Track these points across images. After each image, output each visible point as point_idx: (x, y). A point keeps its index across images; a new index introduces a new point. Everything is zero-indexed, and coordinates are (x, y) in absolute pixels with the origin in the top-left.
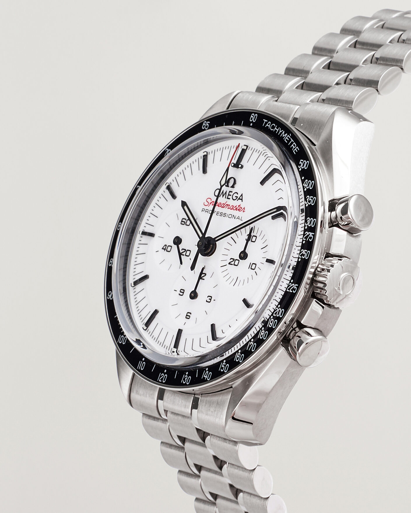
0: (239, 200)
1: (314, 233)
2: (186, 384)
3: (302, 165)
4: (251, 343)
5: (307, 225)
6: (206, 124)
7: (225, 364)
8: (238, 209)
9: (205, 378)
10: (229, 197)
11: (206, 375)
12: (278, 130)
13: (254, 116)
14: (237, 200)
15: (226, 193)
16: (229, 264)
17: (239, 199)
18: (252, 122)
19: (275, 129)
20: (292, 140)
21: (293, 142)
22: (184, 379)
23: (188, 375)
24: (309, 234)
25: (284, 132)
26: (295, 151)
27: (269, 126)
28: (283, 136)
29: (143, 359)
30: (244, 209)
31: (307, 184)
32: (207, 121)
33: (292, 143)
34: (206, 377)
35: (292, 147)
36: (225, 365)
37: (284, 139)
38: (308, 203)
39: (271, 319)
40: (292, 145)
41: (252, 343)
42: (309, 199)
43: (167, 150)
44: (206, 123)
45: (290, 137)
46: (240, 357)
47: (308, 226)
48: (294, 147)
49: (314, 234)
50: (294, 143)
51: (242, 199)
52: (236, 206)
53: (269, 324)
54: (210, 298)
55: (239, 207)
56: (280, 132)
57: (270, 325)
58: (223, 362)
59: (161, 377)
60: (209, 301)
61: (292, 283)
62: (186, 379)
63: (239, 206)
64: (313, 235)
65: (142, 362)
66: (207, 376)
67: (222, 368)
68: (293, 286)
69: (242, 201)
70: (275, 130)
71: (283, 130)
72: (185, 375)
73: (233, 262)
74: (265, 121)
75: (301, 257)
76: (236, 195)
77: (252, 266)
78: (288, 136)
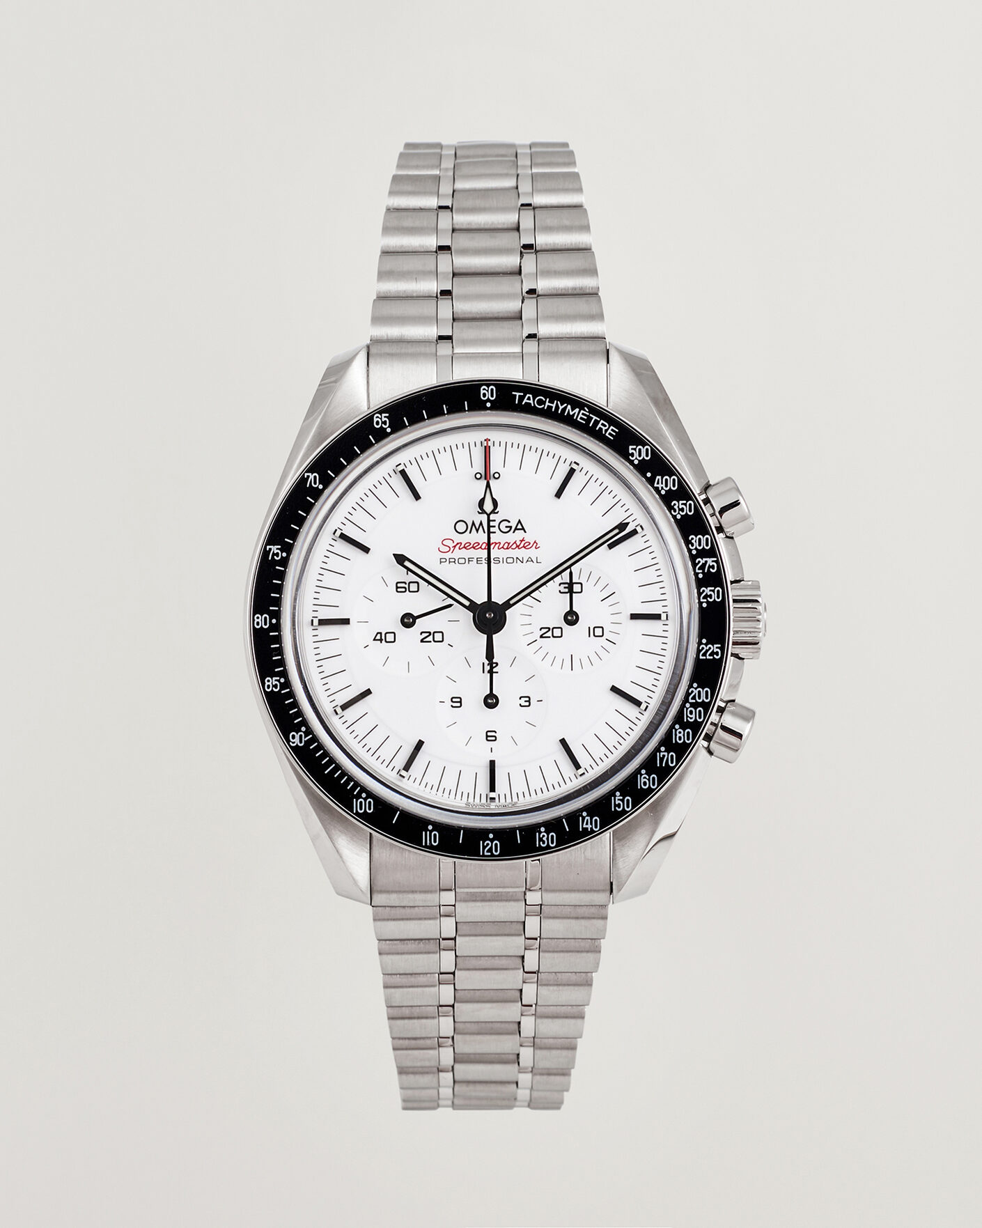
0: (516, 531)
1: (716, 557)
2: (548, 847)
3: (636, 455)
4: (662, 754)
5: (694, 547)
6: (381, 419)
7: (621, 798)
8: (522, 545)
9: (587, 828)
10: (492, 530)
11: (587, 824)
12: (554, 406)
13: (488, 391)
14: (514, 532)
15: (481, 524)
16: (541, 637)
17: (516, 529)
18: (488, 400)
19: (547, 404)
20: (595, 418)
21: (599, 419)
22: (541, 840)
23: (547, 832)
24: (706, 562)
25: (569, 407)
26: (610, 434)
27: (531, 402)
28: (571, 413)
29: (430, 827)
30: (535, 544)
31: (662, 483)
32: (381, 413)
33: (596, 423)
34: (589, 826)
35: (601, 429)
36: (622, 800)
37: (575, 418)
38: (679, 513)
39: (687, 709)
40: (600, 425)
41: (666, 754)
42: (678, 507)
43: (308, 477)
44: (380, 416)
45: (588, 414)
46: (649, 780)
47: (696, 549)
48: (604, 428)
49: (715, 559)
50: (602, 421)
51: (523, 529)
52: (515, 542)
53: (687, 716)
54: (527, 699)
55: (523, 542)
56: (561, 407)
57: (691, 718)
58: (615, 796)
59: (484, 847)
60: (527, 704)
61: (706, 645)
62: (545, 839)
63: (521, 541)
64: (717, 562)
65: (428, 832)
66: (591, 824)
67: (619, 806)
68: (710, 648)
69: (525, 532)
70: (548, 406)
71: (566, 405)
72: (540, 832)
73: (547, 632)
74: (518, 394)
75: (705, 600)
76: (506, 524)
77: (596, 632)
78: (582, 411)
